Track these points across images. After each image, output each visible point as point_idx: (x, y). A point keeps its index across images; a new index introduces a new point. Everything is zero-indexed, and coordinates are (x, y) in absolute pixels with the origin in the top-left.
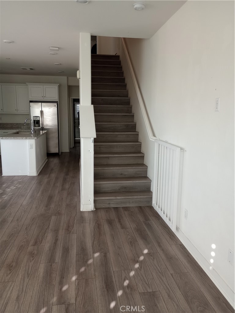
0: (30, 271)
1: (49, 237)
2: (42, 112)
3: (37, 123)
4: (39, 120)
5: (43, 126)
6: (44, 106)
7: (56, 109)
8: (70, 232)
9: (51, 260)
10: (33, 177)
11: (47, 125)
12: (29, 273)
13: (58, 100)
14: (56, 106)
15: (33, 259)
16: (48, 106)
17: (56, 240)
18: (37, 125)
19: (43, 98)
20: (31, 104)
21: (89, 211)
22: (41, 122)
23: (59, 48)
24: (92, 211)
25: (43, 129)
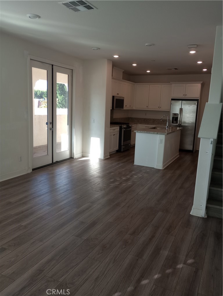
0: (117, 257)
1: (148, 231)
2: (181, 110)
3: (175, 120)
4: (178, 117)
5: (181, 123)
6: (184, 104)
7: (195, 107)
8: (170, 233)
9: (140, 254)
10: (159, 170)
11: (185, 123)
12: (116, 260)
13: (199, 99)
14: (196, 104)
15: (125, 248)
16: (188, 104)
17: (153, 237)
18: (175, 122)
19: (184, 96)
20: (173, 101)
21: (199, 217)
22: (179, 119)
23: (197, 45)
24: (203, 218)
25: (180, 126)
